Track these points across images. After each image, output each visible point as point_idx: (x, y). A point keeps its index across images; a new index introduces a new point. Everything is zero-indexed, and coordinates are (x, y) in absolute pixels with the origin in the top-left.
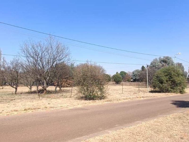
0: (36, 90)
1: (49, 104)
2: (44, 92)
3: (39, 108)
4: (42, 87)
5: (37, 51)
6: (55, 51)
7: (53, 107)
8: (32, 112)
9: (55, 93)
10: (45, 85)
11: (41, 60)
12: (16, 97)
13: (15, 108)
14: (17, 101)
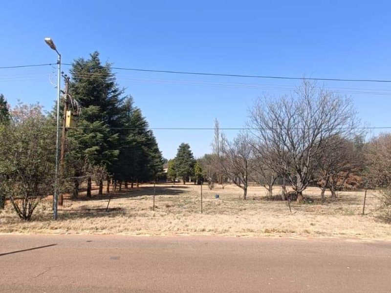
0: (281, 193)
1: (312, 224)
2: (298, 200)
3: (293, 230)
4: (294, 189)
5: (279, 116)
6: (316, 111)
7: (323, 233)
8: (280, 238)
9: (321, 202)
10: (299, 184)
11: (288, 132)
12: (247, 204)
13: (249, 226)
14: (250, 213)
